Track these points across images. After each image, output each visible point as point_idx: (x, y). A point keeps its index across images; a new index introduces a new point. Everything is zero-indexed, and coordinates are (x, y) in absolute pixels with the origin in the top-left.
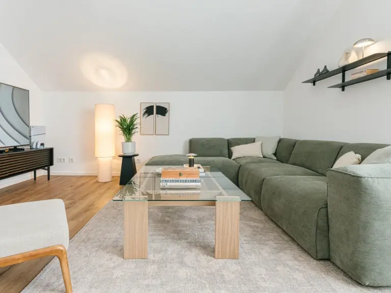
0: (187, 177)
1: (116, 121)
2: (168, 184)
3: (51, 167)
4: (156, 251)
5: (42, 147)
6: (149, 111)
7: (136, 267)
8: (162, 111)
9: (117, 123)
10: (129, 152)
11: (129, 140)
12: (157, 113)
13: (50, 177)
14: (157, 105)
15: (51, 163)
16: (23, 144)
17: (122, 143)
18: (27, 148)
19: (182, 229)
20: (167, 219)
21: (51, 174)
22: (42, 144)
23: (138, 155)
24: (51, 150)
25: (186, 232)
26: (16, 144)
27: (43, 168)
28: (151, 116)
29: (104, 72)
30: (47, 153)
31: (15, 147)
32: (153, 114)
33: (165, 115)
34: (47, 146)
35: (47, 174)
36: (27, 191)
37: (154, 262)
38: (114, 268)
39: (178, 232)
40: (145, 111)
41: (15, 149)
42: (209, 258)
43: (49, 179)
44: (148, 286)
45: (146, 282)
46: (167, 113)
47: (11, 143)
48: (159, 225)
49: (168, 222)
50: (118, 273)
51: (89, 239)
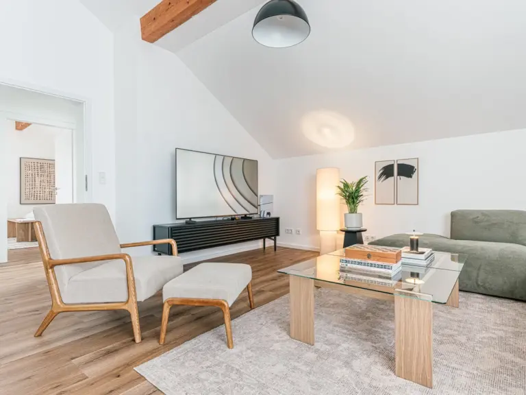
0: (378, 260)
1: (339, 187)
2: (349, 265)
3: (277, 237)
4: (328, 342)
5: (268, 217)
6: (387, 172)
7: (296, 348)
8: (407, 170)
9: (339, 190)
10: (353, 226)
11: (353, 211)
12: (399, 174)
13: (277, 248)
14: (399, 163)
15: (278, 234)
16: (251, 212)
17: (345, 215)
18: (255, 217)
19: (380, 330)
20: (369, 314)
21: (277, 245)
22: (269, 214)
23: (365, 231)
24: (277, 220)
25: (382, 336)
26: (246, 213)
27: (269, 237)
28: (391, 179)
29: (326, 131)
30: (274, 223)
31: (245, 215)
32: (392, 175)
33: (411, 177)
34: (273, 215)
35: (273, 245)
36: (253, 258)
37: (316, 351)
38: (277, 342)
39: (370, 332)
40: (381, 171)
41: (245, 217)
42: (388, 371)
43: (275, 250)
44: (295, 368)
45: (296, 364)
46: (415, 173)
47: (242, 212)
48: (353, 318)
49: (368, 318)
50: (277, 346)
51: (273, 311)
